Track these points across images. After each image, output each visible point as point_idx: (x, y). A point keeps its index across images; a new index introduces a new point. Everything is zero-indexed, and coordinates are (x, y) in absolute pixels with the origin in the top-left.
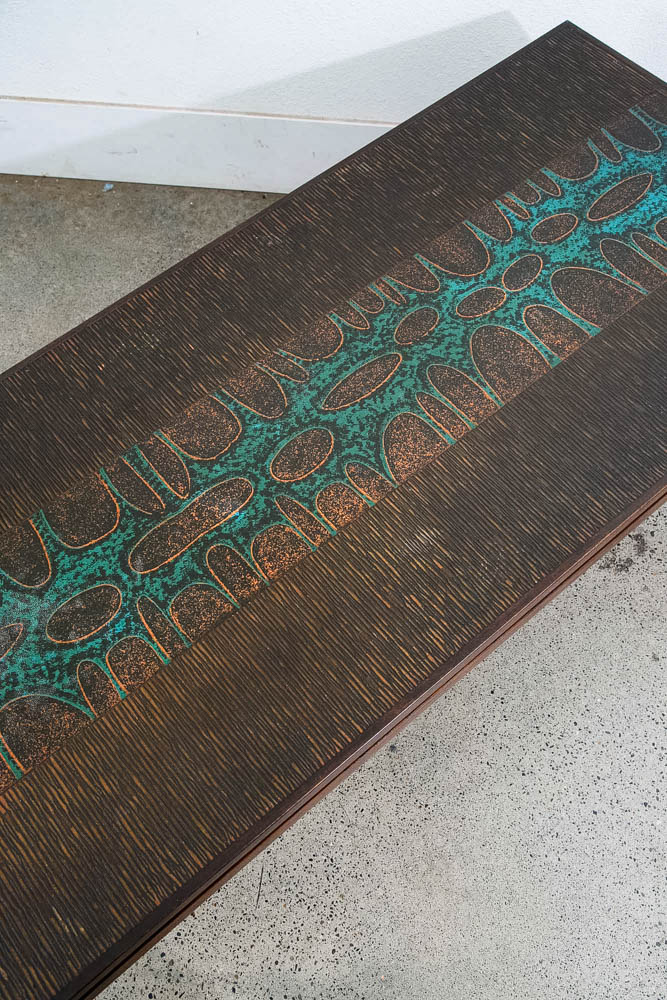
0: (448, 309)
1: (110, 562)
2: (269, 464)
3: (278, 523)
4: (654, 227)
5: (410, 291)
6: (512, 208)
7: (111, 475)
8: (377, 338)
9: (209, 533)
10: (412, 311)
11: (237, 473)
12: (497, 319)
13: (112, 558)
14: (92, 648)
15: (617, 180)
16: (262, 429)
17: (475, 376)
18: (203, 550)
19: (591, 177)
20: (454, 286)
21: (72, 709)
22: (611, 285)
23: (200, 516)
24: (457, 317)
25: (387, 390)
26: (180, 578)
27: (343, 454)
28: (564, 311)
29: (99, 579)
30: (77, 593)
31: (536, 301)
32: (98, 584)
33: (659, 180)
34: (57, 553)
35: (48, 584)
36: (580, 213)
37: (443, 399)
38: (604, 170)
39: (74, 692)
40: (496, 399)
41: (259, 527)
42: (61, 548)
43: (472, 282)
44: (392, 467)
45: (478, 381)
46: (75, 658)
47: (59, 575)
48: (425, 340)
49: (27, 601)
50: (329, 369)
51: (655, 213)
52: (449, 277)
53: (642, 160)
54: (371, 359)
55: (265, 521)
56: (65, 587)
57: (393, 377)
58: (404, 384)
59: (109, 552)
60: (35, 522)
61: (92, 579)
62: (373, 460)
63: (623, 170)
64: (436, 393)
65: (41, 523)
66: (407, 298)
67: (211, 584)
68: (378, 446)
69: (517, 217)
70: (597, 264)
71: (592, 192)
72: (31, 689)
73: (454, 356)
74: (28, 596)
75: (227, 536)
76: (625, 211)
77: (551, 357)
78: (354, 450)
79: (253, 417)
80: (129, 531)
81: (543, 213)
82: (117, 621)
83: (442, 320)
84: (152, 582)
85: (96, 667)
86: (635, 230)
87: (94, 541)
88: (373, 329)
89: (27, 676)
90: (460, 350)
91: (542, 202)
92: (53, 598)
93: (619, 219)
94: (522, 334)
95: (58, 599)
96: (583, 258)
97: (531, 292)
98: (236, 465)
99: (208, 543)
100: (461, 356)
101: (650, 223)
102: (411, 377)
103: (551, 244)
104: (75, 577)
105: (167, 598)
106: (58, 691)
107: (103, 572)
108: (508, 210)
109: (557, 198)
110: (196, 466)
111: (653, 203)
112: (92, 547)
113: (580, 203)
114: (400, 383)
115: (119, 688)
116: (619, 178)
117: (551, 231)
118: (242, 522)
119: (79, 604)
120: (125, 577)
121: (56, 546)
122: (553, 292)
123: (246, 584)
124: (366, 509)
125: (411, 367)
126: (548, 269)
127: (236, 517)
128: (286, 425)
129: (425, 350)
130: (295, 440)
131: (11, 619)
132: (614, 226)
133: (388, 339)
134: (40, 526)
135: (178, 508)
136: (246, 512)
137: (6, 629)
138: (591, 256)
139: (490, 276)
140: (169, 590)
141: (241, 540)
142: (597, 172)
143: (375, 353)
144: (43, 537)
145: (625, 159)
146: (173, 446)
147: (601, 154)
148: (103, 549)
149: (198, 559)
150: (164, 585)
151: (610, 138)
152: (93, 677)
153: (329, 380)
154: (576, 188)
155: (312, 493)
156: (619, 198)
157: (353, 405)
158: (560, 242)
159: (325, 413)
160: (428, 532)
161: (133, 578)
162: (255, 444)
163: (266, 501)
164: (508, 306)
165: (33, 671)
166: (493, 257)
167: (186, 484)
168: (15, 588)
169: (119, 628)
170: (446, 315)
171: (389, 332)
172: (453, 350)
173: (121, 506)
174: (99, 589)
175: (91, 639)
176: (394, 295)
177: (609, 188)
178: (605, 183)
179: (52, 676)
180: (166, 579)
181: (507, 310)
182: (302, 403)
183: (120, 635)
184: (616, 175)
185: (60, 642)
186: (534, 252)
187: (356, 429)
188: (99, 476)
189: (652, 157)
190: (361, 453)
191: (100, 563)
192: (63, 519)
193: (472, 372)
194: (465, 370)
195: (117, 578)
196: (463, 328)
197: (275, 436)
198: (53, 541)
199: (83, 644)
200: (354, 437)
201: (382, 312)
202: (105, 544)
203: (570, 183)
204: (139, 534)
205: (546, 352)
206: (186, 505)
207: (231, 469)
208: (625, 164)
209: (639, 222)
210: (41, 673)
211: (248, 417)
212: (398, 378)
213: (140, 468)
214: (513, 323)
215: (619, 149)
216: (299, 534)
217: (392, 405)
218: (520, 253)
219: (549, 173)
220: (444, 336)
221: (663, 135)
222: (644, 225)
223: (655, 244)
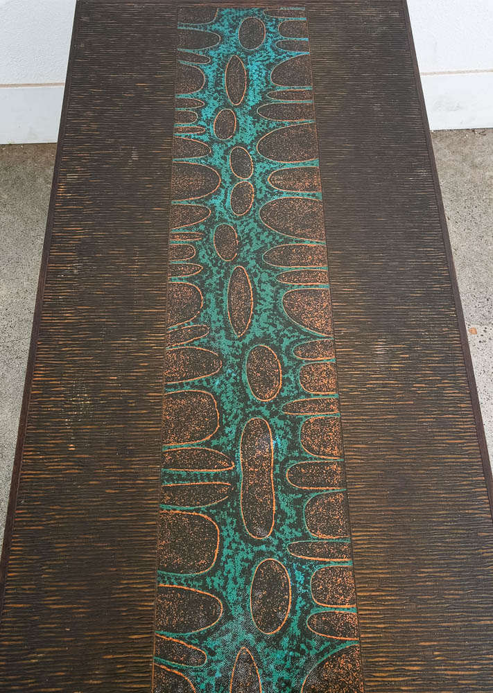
0: (230, 217)
1: (243, 550)
2: (252, 396)
3: (302, 423)
4: (272, 83)
5: (197, 226)
6: (189, 131)
7: (171, 502)
8: (215, 269)
9: (274, 469)
10: (212, 235)
11: (243, 421)
12: (262, 200)
13: (241, 547)
14: (302, 609)
15: (222, 72)
16: (222, 382)
17: (292, 240)
18: (284, 483)
19: (207, 81)
20: (217, 202)
21: (339, 654)
22: (293, 132)
23: (256, 467)
24: (241, 218)
25: (259, 292)
26: (294, 512)
27: (284, 349)
28: (289, 165)
29: (250, 567)
30: (249, 590)
31: (268, 172)
32: (254, 571)
33: (243, 56)
34: (205, 582)
35: (225, 605)
36: (227, 105)
37: (293, 268)
38: (209, 72)
39: (327, 644)
40: (317, 242)
41: (295, 436)
42: (203, 577)
43: (223, 191)
44: (317, 329)
45: (297, 241)
46: (301, 624)
47: (224, 593)
48: (241, 245)
49: (227, 631)
50: (213, 311)
51: (264, 74)
52: (207, 199)
53: (219, 51)
54: (227, 284)
55: (294, 430)
56: (238, 595)
57: (252, 282)
58: (263, 280)
59: (234, 546)
60: (164, 582)
61: (246, 572)
62: (302, 337)
63: (219, 64)
64: (286, 269)
65: (169, 578)
66: (200, 231)
67: (313, 495)
68: (295, 326)
69: (198, 134)
70: (271, 126)
71: (218, 89)
72: (302, 674)
73: (267, 241)
74: (223, 628)
75: (286, 460)
76: (248, 86)
77: (314, 195)
78: (286, 342)
79: (207, 381)
80: (229, 520)
81: (208, 121)
82: (293, 576)
83: (235, 226)
84: (282, 532)
85: (319, 616)
86: (265, 92)
87: (217, 551)
88: (205, 266)
89: (288, 670)
90: (266, 233)
91: (200, 115)
92: (240, 609)
93: (251, 92)
94: (284, 196)
95: (244, 607)
96: (259, 129)
97: (259, 170)
98: (236, 417)
99: (281, 476)
100: (271, 237)
101: (268, 82)
102: (261, 273)
103: (234, 135)
104: (236, 583)
105: (302, 531)
106: (317, 655)
107: (247, 560)
108: (188, 134)
109: (205, 107)
110: (214, 442)
111: (256, 70)
112: (220, 554)
113: (220, 100)
114: (260, 281)
115: (347, 609)
116: (221, 70)
117: (226, 127)
118: (283, 444)
119: (260, 594)
120: (263, 547)
121: (198, 579)
122: (271, 160)
123: (332, 474)
124: (335, 366)
125: (254, 267)
126: (251, 150)
127: (276, 445)
128: (232, 366)
129: (248, 251)
130: (249, 370)
131: (233, 653)
132: (253, 99)
133: (221, 264)
134: (172, 581)
135: (238, 477)
136: (277, 436)
137: (238, 662)
138: (263, 124)
139: (228, 180)
140: (297, 525)
141: (296, 454)
142: (206, 75)
143: (225, 277)
144: (182, 585)
145: (212, 58)
146: (185, 446)
147: (197, 64)
148: (228, 548)
149: (287, 490)
150: (290, 526)
151: (189, 51)
152: (325, 623)
153: (221, 317)
154: (207, 93)
155: (297, 388)
156: (236, 81)
157: (252, 318)
158: (238, 130)
159: (244, 337)
160: (378, 345)
161: (268, 543)
162: (230, 394)
163: (280, 418)
164: (258, 187)
165: (288, 664)
166: (214, 167)
167: (223, 458)
168: (209, 633)
169: (300, 578)
170: (234, 222)
171: (217, 259)
172: (263, 237)
173: (203, 513)
174: (258, 573)
175: (294, 604)
176: (190, 236)
177: (224, 79)
178: (218, 78)
179: (303, 652)
180: (287, 522)
181: (260, 190)
182: (224, 345)
183: (307, 582)
184: (218, 70)
185: (279, 628)
186: (232, 146)
187: (271, 329)
188: (165, 511)
189: (223, 45)
190: (292, 339)
191: (238, 558)
192: (179, 560)
193: (287, 240)
194: (282, 243)
195: (261, 554)
196: (252, 220)
197: (235, 378)
198: (192, 579)
199: (293, 612)
200: (277, 334)
201: (198, 252)
202: (226, 543)
203: (201, 92)
204: (237, 515)
205: (309, 195)
206: (240, 469)
207: (236, 422)
208: (214, 59)
209: (262, 86)
210: (293, 658)
211: (205, 384)
212: (256, 280)
213: (184, 480)
214: (273, 195)
215: (201, 54)
216: (321, 416)
217: (272, 297)
218: (226, 152)
219: (182, 96)
220: (248, 234)
221: (213, 29)
222: (267, 86)
223: (284, 91)
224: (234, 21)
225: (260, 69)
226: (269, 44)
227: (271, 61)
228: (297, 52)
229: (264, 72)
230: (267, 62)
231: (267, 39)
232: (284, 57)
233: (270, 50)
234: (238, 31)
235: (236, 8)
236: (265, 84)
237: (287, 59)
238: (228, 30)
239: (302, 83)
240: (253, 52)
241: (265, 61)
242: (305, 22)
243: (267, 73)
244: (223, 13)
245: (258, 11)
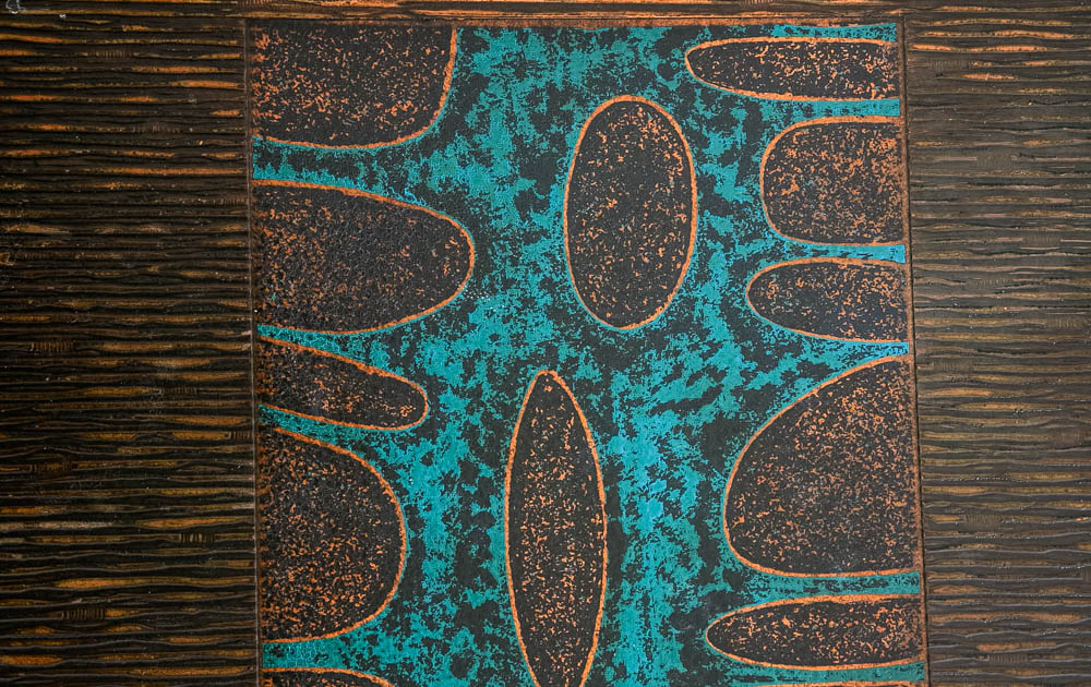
4: (731, 554)
15: (487, 490)
33: (588, 371)
51: (689, 500)
53: (474, 341)
63: (470, 433)
71: (475, 599)
76: (616, 577)
86: (698, 618)
93: (630, 620)
101: (710, 550)
116: (486, 471)
142: (411, 511)
145: (436, 386)
147: (355, 430)
151: (318, 343)
154: (421, 630)
156: (556, 545)
177: (500, 535)
178: (471, 529)
184: (469, 471)
189: (485, 302)
203: (389, 624)
209: (683, 576)
221: (433, 184)
222: (705, 577)
223: (785, 610)
224: (540, 122)
225: (672, 461)
226: (711, 291)
227: (727, 404)
228: (848, 343)
229: (692, 479)
230: (707, 414)
231: (705, 254)
232: (789, 378)
233: (719, 329)
234: (560, 196)
235: (546, 32)
236: (698, 563)
237: (806, 389)
238: (511, 192)
239: (867, 553)
240: (635, 344)
241: (696, 405)
242: (887, 130)
243: (704, 489)
244: (483, 63)
245: (662, 48)
